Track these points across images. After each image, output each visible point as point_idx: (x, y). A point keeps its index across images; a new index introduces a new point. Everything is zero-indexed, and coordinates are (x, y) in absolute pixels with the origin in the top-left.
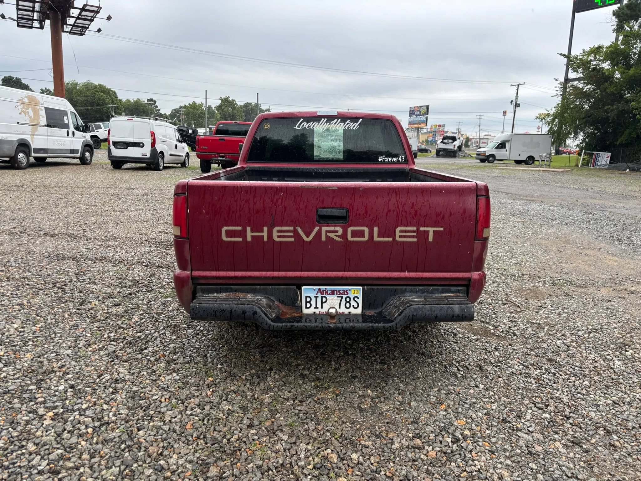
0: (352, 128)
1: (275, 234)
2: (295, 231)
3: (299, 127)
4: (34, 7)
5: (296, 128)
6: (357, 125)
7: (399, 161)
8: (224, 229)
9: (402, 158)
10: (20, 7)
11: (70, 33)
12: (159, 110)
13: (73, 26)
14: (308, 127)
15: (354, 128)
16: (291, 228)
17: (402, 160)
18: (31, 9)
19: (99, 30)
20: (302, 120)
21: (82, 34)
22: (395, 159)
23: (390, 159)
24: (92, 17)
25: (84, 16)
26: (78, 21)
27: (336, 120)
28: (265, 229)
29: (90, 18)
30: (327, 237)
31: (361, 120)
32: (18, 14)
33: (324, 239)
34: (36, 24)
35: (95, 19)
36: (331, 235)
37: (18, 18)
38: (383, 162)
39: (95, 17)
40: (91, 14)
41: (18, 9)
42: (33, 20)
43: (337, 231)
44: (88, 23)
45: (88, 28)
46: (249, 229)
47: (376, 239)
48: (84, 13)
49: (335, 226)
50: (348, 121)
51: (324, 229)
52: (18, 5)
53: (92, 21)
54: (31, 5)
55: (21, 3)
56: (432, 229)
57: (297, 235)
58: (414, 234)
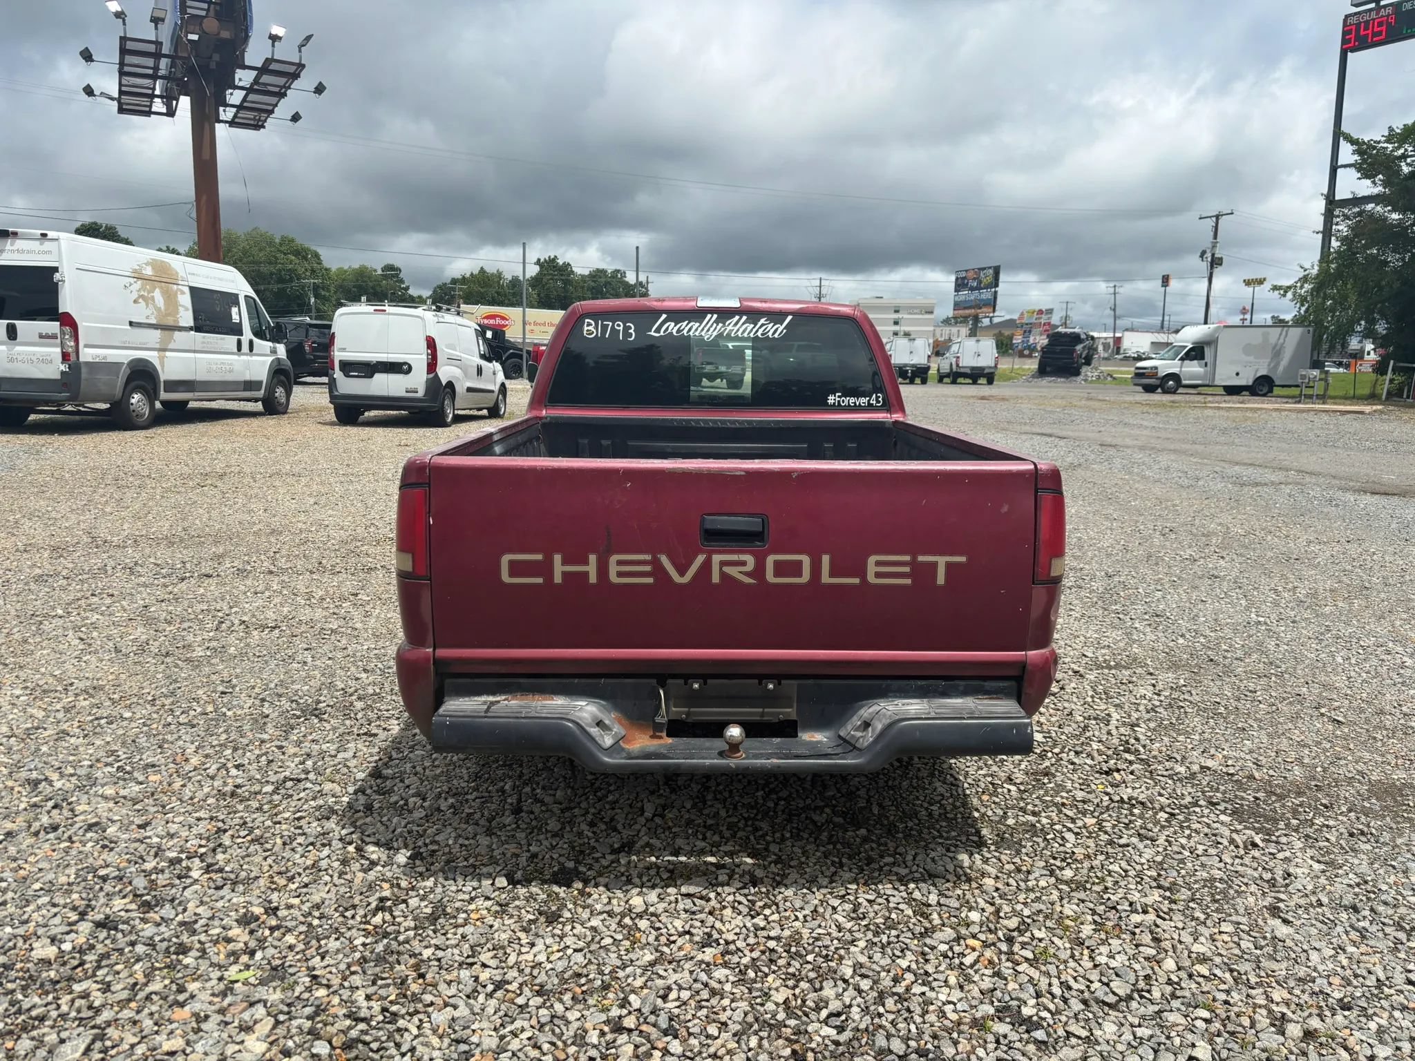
1: (613, 570)
2: (656, 563)
3: (657, 331)
4: (156, 68)
6: (781, 327)
7: (870, 405)
8: (508, 557)
9: (877, 397)
10: (126, 69)
11: (232, 123)
12: (407, 288)
13: (240, 108)
14: (678, 331)
15: (776, 335)
16: (648, 557)
18: (150, 72)
19: (296, 118)
21: (258, 126)
22: (863, 401)
23: (852, 400)
24: (281, 87)
25: (266, 85)
26: (252, 97)
28: (593, 558)
29: (277, 90)
30: (723, 575)
31: (790, 318)
32: (120, 85)
33: (716, 578)
34: (158, 105)
35: (289, 92)
36: (732, 571)
37: (121, 92)
39: (289, 88)
40: (281, 81)
41: (122, 73)
42: (152, 97)
43: (744, 563)
44: (273, 100)
45: (272, 112)
46: (557, 558)
47: (826, 579)
48: (265, 79)
49: (740, 552)
50: (762, 321)
51: (717, 558)
52: (122, 64)
53: (281, 95)
54: (150, 62)
55: (129, 59)
56: (942, 561)
57: (659, 570)
58: (907, 569)
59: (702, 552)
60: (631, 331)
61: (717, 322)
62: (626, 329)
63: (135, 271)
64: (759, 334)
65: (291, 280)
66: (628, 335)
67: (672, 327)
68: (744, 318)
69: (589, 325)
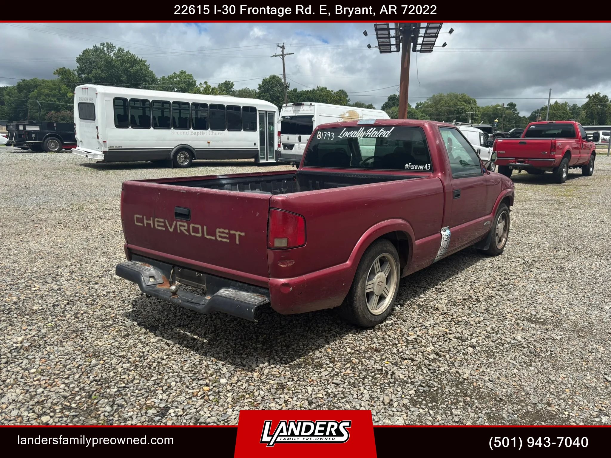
0: (384, 136)
1: (156, 224)
2: (164, 222)
3: (341, 136)
4: (389, 34)
5: (340, 137)
6: (389, 132)
7: (424, 169)
8: (136, 216)
9: (428, 166)
10: (379, 36)
11: (421, 51)
12: (519, 113)
13: (422, 44)
14: (349, 135)
15: (386, 136)
16: (162, 220)
17: (428, 168)
18: (387, 36)
19: (445, 45)
20: (345, 129)
21: (430, 51)
22: (421, 167)
23: (416, 167)
24: (436, 33)
25: (430, 33)
26: (426, 39)
27: (372, 128)
28: (152, 219)
29: (434, 35)
30: (180, 230)
31: (393, 128)
32: (378, 42)
33: (179, 231)
34: (394, 48)
35: (439, 35)
36: (182, 228)
37: (379, 45)
38: (409, 170)
39: (439, 33)
40: (435, 31)
41: (378, 38)
42: (390, 45)
43: (184, 226)
44: (434, 39)
45: (434, 44)
46: (145, 217)
47: (206, 236)
48: (429, 31)
49: (184, 222)
50: (382, 130)
51: (179, 223)
52: (377, 34)
53: (436, 37)
54: (386, 32)
55: (379, 32)
56: (237, 233)
57: (165, 226)
58: (227, 236)
59: (175, 220)
60: (333, 136)
61: (364, 131)
62: (331, 135)
63: (342, 115)
64: (379, 136)
65: (462, 113)
66: (331, 137)
67: (347, 134)
68: (375, 128)
69: (319, 134)
